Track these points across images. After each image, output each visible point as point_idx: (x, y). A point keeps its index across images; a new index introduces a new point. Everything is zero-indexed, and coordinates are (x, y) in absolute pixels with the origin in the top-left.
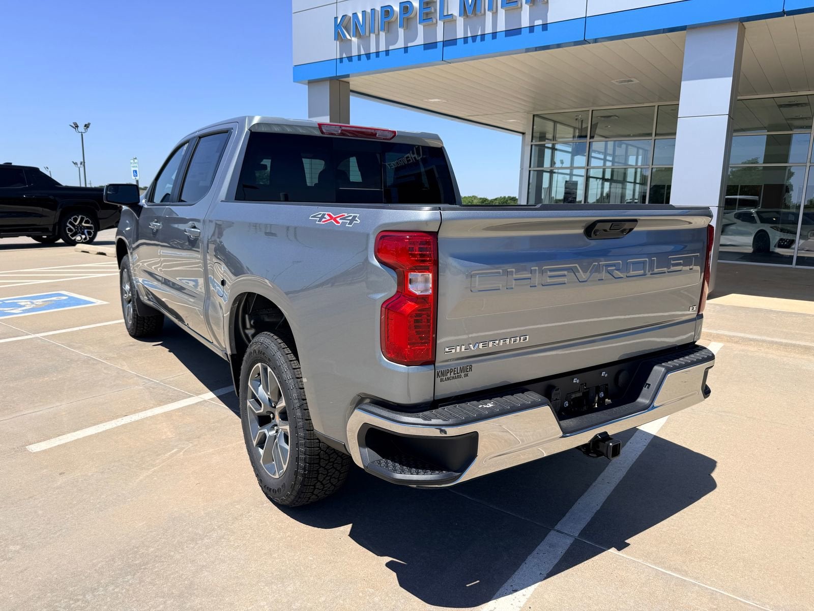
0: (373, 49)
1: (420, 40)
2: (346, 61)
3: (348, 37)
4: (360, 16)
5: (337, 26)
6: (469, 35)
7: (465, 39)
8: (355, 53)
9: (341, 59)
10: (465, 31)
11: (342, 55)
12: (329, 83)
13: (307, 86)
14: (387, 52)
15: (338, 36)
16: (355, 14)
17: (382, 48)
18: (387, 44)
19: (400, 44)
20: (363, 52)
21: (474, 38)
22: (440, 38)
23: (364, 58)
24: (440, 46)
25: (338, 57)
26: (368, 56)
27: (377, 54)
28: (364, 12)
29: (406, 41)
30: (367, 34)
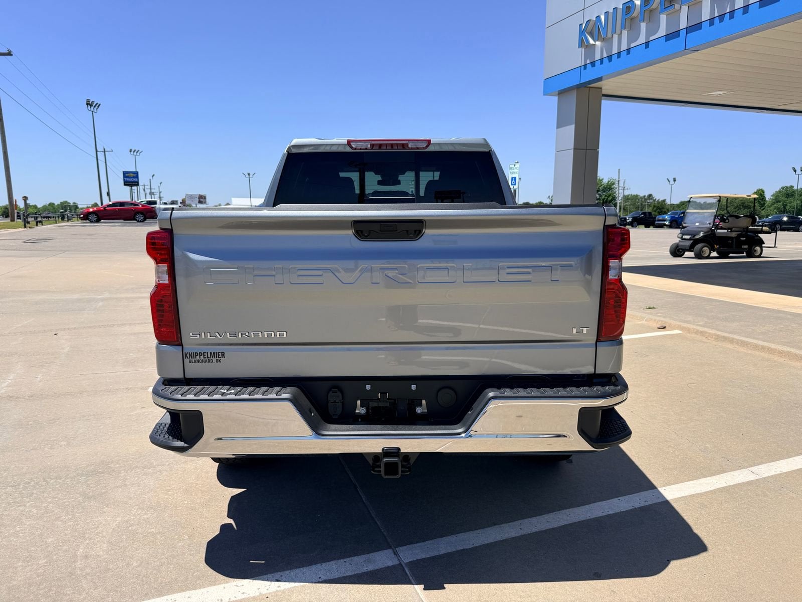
0: (615, 50)
1: (662, 31)
2: (589, 66)
3: (592, 42)
4: (603, 17)
5: (582, 33)
6: (716, 15)
7: (712, 21)
8: (598, 57)
9: (585, 65)
10: (712, 11)
11: (586, 61)
12: (576, 92)
13: (557, 97)
14: (628, 51)
15: (582, 43)
16: (598, 17)
17: (624, 47)
18: (629, 43)
19: (642, 39)
20: (605, 55)
21: (721, 17)
22: (683, 25)
23: (606, 61)
24: (683, 33)
25: (583, 64)
26: (610, 58)
27: (619, 54)
28: (607, 13)
29: (648, 36)
30: (609, 35)
